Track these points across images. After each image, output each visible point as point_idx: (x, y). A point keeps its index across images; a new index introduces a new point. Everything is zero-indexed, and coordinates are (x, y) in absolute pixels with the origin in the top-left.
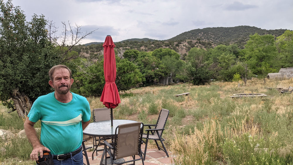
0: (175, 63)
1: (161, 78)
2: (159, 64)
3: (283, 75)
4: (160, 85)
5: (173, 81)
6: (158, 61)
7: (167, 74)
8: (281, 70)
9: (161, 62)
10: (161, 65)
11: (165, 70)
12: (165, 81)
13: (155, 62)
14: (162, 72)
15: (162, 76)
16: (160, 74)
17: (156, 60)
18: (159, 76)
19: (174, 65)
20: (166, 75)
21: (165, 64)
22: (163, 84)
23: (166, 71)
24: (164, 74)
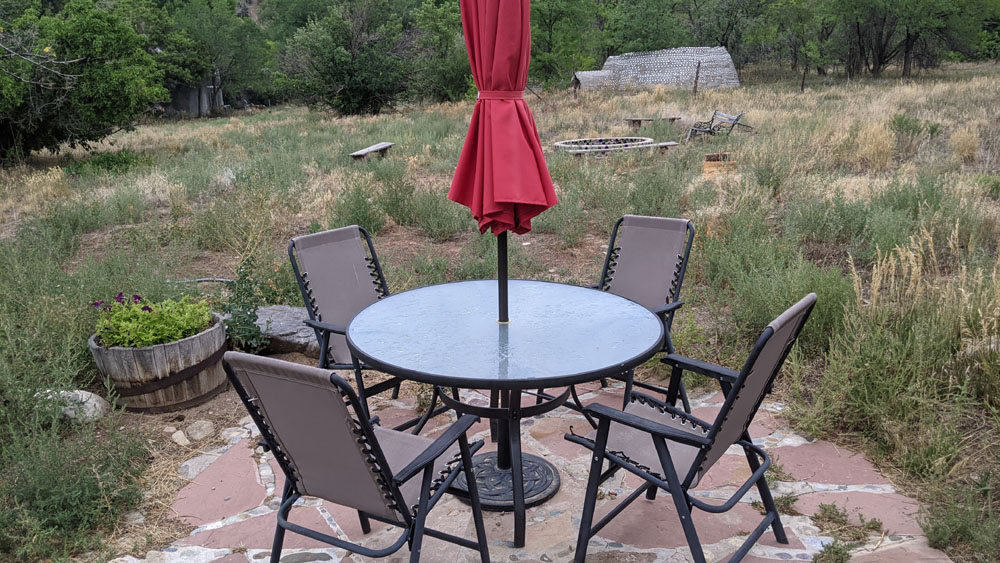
0: (231, 29)
1: (178, 86)
2: (166, 29)
3: (616, 78)
4: (180, 118)
5: (226, 101)
6: (160, 17)
7: (201, 72)
8: (611, 63)
9: (172, 22)
10: (177, 37)
11: (191, 56)
12: (194, 97)
13: (148, 21)
14: (184, 66)
15: (182, 81)
16: (176, 70)
17: (153, 12)
18: (170, 79)
19: (228, 36)
20: (200, 78)
21: (190, 32)
22: (188, 110)
23: (198, 60)
24: (192, 74)
